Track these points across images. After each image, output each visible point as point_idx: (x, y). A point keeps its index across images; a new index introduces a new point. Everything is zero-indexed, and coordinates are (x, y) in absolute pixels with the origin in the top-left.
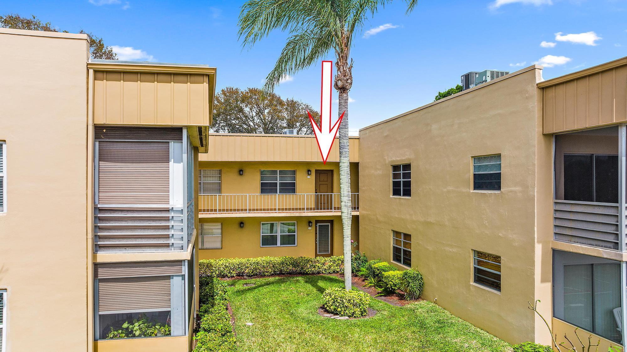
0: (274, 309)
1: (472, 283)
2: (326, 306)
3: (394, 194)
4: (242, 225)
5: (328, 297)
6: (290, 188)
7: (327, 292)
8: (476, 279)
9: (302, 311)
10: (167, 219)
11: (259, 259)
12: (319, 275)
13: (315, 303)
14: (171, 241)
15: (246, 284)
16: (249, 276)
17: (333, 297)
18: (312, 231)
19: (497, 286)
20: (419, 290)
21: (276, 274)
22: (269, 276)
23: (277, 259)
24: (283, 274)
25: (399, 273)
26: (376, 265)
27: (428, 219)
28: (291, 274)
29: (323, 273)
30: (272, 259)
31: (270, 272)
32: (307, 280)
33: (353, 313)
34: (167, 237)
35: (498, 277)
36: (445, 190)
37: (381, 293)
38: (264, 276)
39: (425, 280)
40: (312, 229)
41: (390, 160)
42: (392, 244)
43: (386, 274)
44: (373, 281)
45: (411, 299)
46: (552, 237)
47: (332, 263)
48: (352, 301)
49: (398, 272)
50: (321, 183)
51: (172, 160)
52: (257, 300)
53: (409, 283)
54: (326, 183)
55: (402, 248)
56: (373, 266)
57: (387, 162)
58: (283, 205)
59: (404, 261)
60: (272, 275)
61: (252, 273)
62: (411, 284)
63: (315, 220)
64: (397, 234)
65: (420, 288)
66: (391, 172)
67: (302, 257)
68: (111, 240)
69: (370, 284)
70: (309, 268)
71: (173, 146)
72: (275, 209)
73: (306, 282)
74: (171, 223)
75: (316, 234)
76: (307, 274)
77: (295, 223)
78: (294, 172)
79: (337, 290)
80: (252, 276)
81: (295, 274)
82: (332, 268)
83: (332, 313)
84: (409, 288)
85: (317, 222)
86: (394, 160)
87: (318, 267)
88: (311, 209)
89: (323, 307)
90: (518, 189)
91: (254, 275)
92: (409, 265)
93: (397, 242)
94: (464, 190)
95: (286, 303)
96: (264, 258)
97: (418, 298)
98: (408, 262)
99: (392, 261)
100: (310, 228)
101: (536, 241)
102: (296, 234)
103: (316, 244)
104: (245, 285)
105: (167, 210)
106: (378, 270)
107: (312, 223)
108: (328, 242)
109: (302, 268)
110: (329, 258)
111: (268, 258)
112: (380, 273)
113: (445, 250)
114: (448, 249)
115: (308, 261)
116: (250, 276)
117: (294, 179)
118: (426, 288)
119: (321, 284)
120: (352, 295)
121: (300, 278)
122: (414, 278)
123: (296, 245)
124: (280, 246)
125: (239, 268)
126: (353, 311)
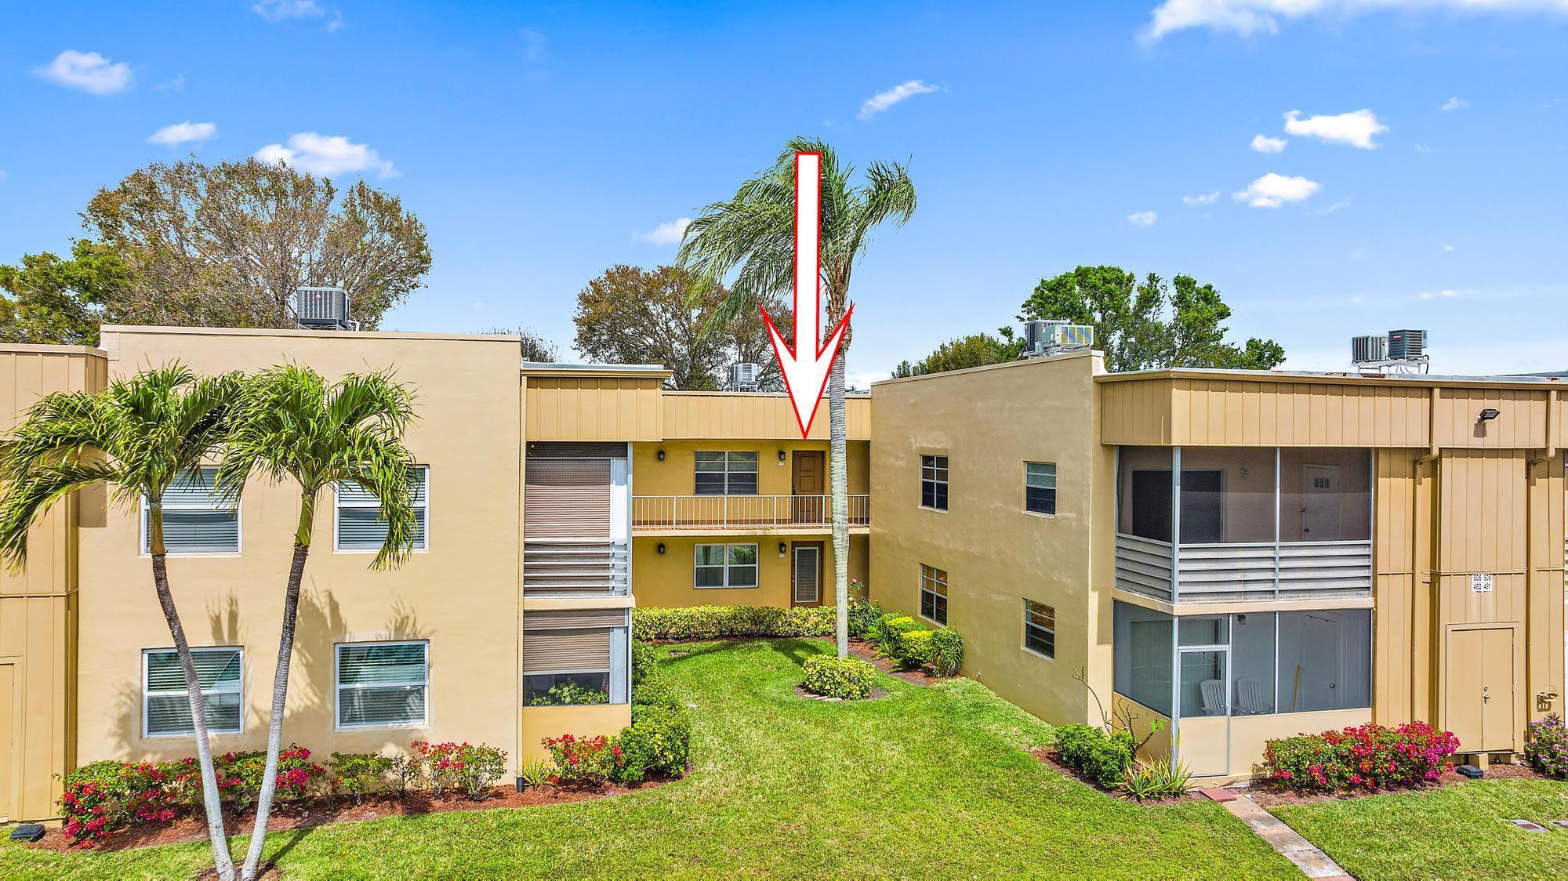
0: (727, 689)
1: (1023, 648)
2: (807, 683)
3: (924, 504)
4: (662, 549)
5: (810, 670)
6: (746, 483)
7: (809, 662)
8: (1029, 642)
9: (771, 689)
10: (607, 556)
11: (694, 610)
12: (797, 639)
13: (790, 679)
14: (611, 584)
15: (674, 651)
16: (677, 639)
17: (818, 668)
18: (785, 561)
19: (1049, 650)
20: (955, 661)
21: (723, 636)
22: (712, 639)
23: (724, 611)
24: (736, 636)
25: (926, 635)
26: (892, 622)
27: (970, 548)
28: (749, 636)
29: (804, 635)
30: (716, 609)
31: (713, 633)
32: (778, 646)
33: (849, 693)
34: (606, 579)
35: (1051, 637)
36: (992, 506)
37: (898, 667)
38: (703, 639)
39: (965, 647)
40: (785, 558)
41: (918, 445)
42: (920, 588)
43: (905, 635)
44: (888, 649)
45: (944, 675)
46: (1113, 583)
47: (820, 618)
48: (847, 674)
49: (925, 632)
50: (803, 474)
51: (614, 482)
52: (698, 676)
53: (940, 649)
54: (812, 474)
55: (935, 593)
56: (888, 623)
57: (914, 448)
58: (735, 514)
59: (937, 615)
60: (716, 638)
61: (683, 633)
62: (944, 652)
63: (792, 542)
64: (927, 569)
65: (957, 658)
66: (919, 466)
67: (767, 608)
68: (539, 582)
69: (882, 654)
70: (780, 627)
71: (617, 465)
72: (722, 522)
73: (776, 649)
74: (611, 562)
75: (793, 565)
76: (776, 636)
77: (755, 546)
78: (753, 455)
79: (826, 659)
80: (682, 639)
81: (756, 637)
82: (821, 626)
83: (817, 693)
84: (939, 657)
85: (794, 544)
86: (924, 447)
87: (797, 624)
88: (784, 521)
89: (803, 686)
90: (1072, 515)
91: (684, 638)
92: (944, 622)
93: (929, 583)
94: (1015, 510)
95: (746, 680)
96: (702, 609)
97: (955, 674)
98: (942, 619)
99: (920, 616)
100: (782, 556)
101: (1090, 588)
102: (757, 565)
103: (793, 584)
104: (672, 653)
105: (607, 545)
106: (896, 629)
107: (785, 546)
108: (815, 581)
109: (769, 626)
110: (816, 609)
111: (709, 609)
112: (898, 635)
113: (990, 598)
114: (995, 597)
115: (779, 614)
116: (679, 639)
117: (755, 467)
118: (967, 657)
119: (799, 653)
120: (847, 665)
121: (764, 643)
122: (948, 642)
123: (757, 586)
124: (728, 587)
125: (660, 624)
126: (848, 690)
